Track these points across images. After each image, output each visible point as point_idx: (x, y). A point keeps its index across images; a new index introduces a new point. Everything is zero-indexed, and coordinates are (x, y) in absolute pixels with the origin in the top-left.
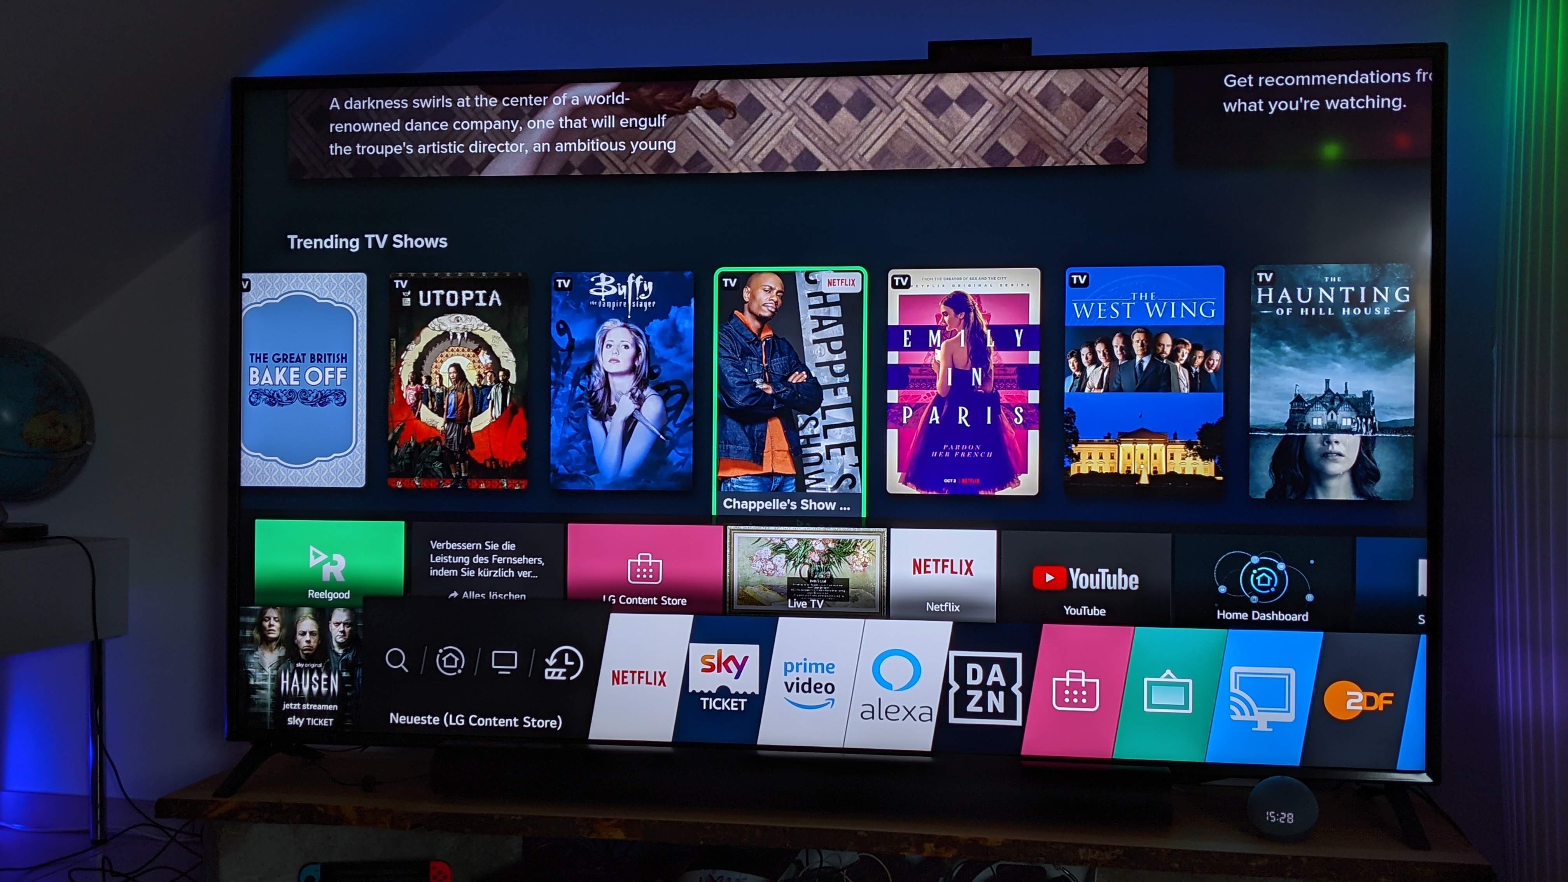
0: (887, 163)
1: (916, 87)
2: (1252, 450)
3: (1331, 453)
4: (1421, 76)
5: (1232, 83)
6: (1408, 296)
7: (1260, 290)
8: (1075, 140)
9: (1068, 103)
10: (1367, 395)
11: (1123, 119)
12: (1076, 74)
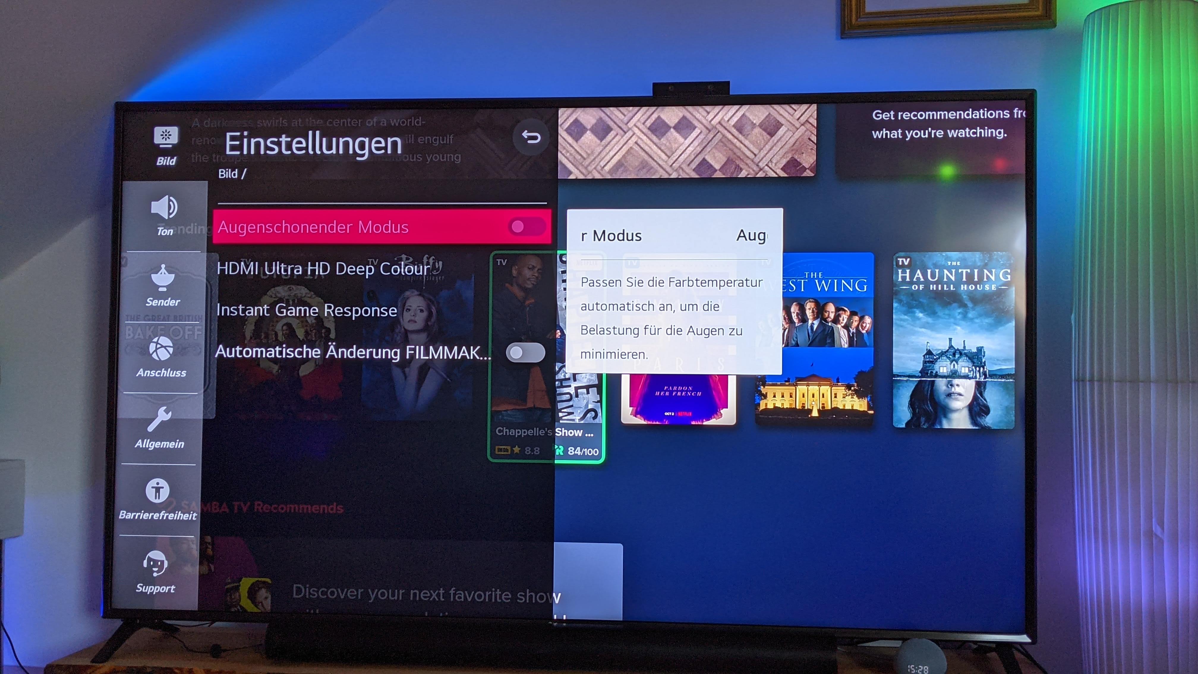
0: (622, 173)
1: (644, 116)
2: (895, 391)
3: (954, 393)
4: (1017, 113)
5: (879, 117)
6: (1009, 276)
7: (900, 271)
8: (762, 159)
9: (757, 130)
10: (980, 349)
11: (798, 142)
12: (763, 109)
